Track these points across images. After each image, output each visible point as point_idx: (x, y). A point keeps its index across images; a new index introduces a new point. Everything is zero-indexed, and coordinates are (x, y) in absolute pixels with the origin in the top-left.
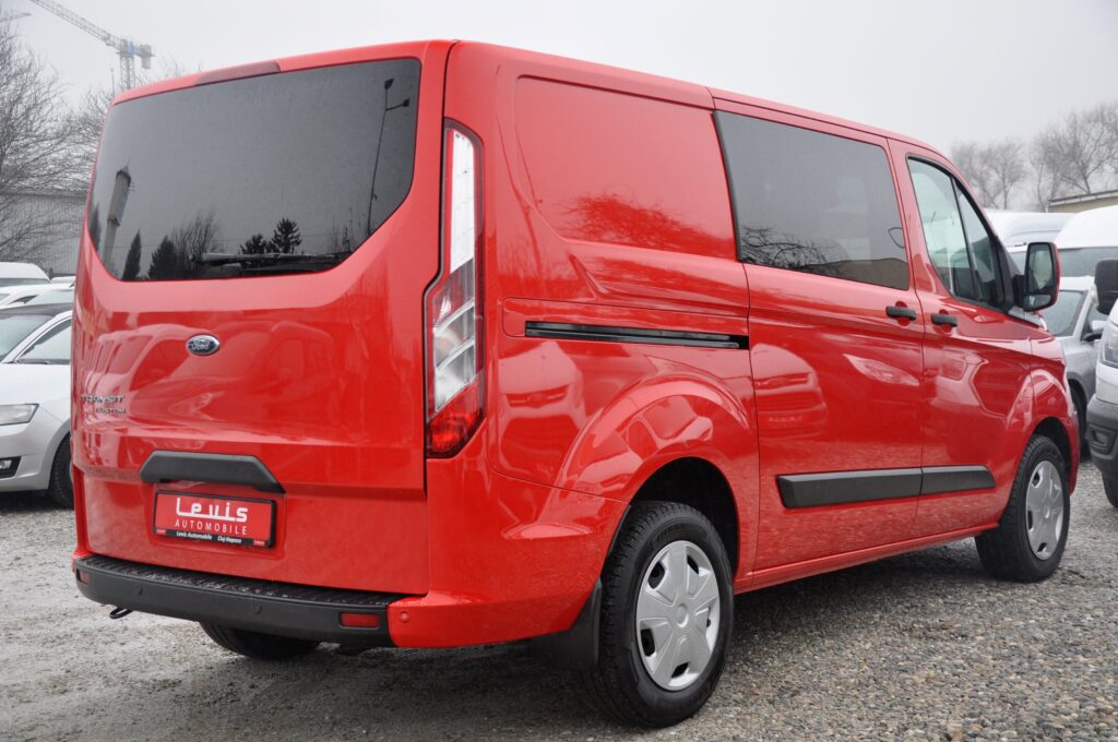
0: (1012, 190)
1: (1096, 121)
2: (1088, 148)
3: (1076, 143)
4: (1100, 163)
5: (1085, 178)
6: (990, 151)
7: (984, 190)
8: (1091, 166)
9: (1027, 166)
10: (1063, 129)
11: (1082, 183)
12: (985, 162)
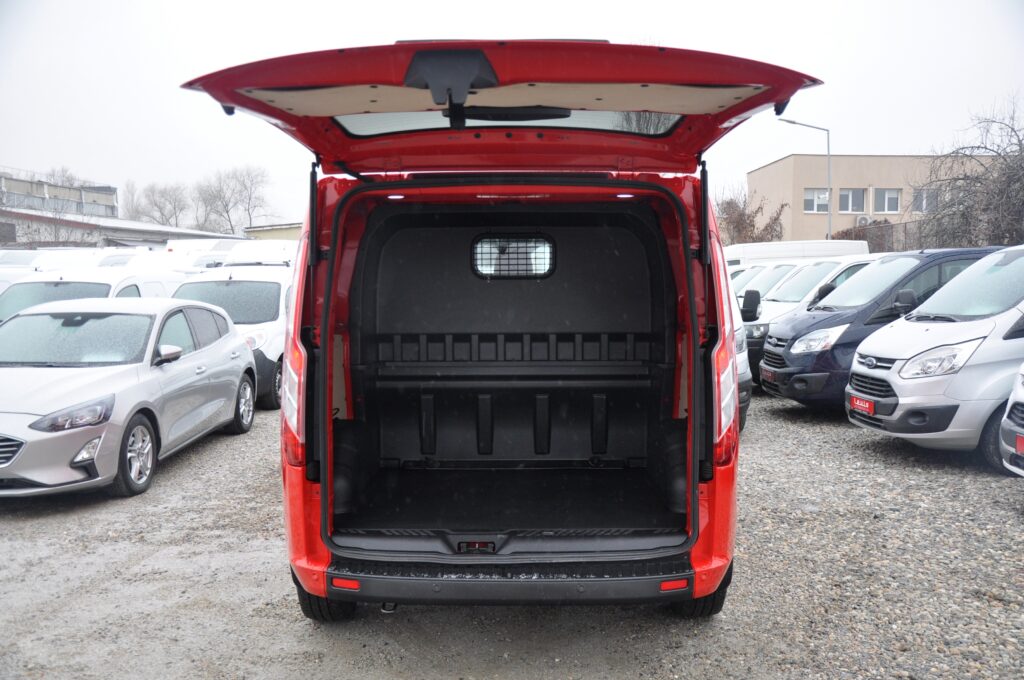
0: (181, 216)
1: (233, 178)
2: (228, 194)
3: (221, 190)
4: (235, 204)
5: (227, 212)
6: (165, 189)
7: (163, 214)
8: (231, 205)
9: (189, 201)
10: (214, 181)
11: (225, 215)
12: (163, 196)
